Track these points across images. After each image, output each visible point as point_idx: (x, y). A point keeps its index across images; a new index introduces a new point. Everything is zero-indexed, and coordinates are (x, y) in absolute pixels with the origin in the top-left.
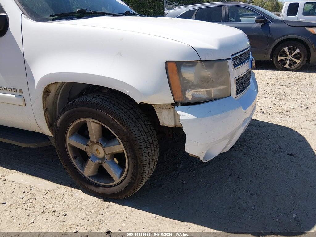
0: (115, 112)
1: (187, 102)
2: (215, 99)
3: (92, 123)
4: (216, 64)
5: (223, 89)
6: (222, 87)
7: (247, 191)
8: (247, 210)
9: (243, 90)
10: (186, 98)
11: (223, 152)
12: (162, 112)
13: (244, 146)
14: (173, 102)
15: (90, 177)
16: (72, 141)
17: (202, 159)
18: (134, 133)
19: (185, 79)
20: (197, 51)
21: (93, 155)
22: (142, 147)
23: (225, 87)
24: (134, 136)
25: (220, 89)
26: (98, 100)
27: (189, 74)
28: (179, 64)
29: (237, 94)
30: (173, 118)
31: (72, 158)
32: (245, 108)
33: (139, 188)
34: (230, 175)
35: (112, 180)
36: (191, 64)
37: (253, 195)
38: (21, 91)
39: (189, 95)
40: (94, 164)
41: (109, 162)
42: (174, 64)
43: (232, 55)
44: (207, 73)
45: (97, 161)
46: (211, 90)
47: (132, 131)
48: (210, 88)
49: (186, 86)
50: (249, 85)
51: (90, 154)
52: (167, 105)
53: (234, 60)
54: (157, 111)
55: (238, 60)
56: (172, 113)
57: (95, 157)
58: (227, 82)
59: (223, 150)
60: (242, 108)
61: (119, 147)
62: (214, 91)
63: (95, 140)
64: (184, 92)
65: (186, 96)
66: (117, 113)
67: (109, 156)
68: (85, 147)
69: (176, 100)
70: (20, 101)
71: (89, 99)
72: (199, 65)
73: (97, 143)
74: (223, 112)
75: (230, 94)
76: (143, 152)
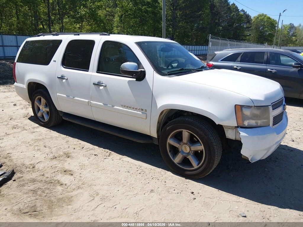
0: (202, 127)
1: (244, 126)
2: (260, 127)
3: (186, 132)
4: (262, 108)
5: (266, 121)
6: (265, 121)
7: (276, 186)
8: (275, 195)
9: (278, 123)
10: (244, 124)
11: (262, 159)
12: (228, 131)
13: (276, 161)
14: (236, 125)
15: (177, 163)
16: (170, 141)
17: (250, 160)
18: (212, 140)
19: (244, 114)
20: (252, 101)
21: (182, 151)
22: (215, 148)
23: (267, 120)
24: (211, 142)
25: (264, 122)
26: (192, 120)
27: (247, 112)
28: (242, 106)
29: (273, 125)
30: (235, 135)
31: (168, 151)
32: (278, 134)
33: (209, 173)
34: (265, 177)
35: (192, 166)
36: (249, 107)
37: (279, 188)
38: (146, 110)
39: (246, 123)
40: (182, 156)
41: (192, 155)
42: (240, 106)
43: (272, 103)
44: (256, 112)
45: (184, 154)
46: (258, 122)
47: (211, 139)
48: (258, 120)
49: (245, 118)
50: (281, 120)
51: (180, 150)
52: (232, 127)
53: (273, 106)
54: (225, 129)
55: (275, 106)
56: (235, 132)
57: (183, 152)
58: (268, 118)
59: (261, 158)
60: (276, 134)
61: (200, 147)
62: (260, 122)
63: (186, 142)
64: (243, 121)
65: (244, 123)
66: (203, 128)
67: (192, 152)
68: (179, 145)
69: (238, 125)
70: (144, 116)
71: (187, 119)
72: (253, 108)
73: (186, 144)
74: (265, 134)
75: (269, 125)
76: (215, 151)
